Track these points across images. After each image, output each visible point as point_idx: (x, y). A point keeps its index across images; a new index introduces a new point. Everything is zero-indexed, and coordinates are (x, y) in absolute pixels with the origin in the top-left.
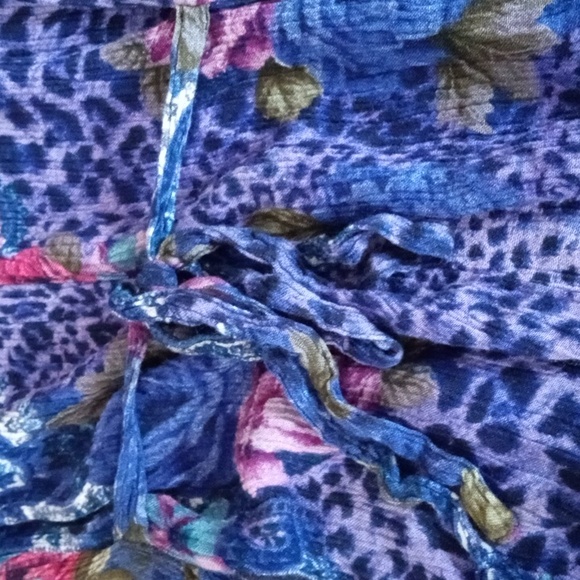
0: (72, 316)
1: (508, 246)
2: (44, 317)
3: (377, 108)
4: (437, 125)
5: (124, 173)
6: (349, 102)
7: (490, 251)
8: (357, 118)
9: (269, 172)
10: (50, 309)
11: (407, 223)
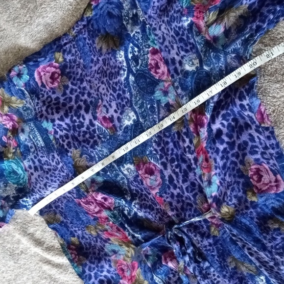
0: (159, 212)
1: (218, 279)
2: (155, 208)
3: (223, 247)
4: (226, 261)
5: (185, 206)
6: (220, 242)
7: (216, 277)
8: (219, 246)
9: (202, 241)
10: (157, 207)
11: (209, 265)
